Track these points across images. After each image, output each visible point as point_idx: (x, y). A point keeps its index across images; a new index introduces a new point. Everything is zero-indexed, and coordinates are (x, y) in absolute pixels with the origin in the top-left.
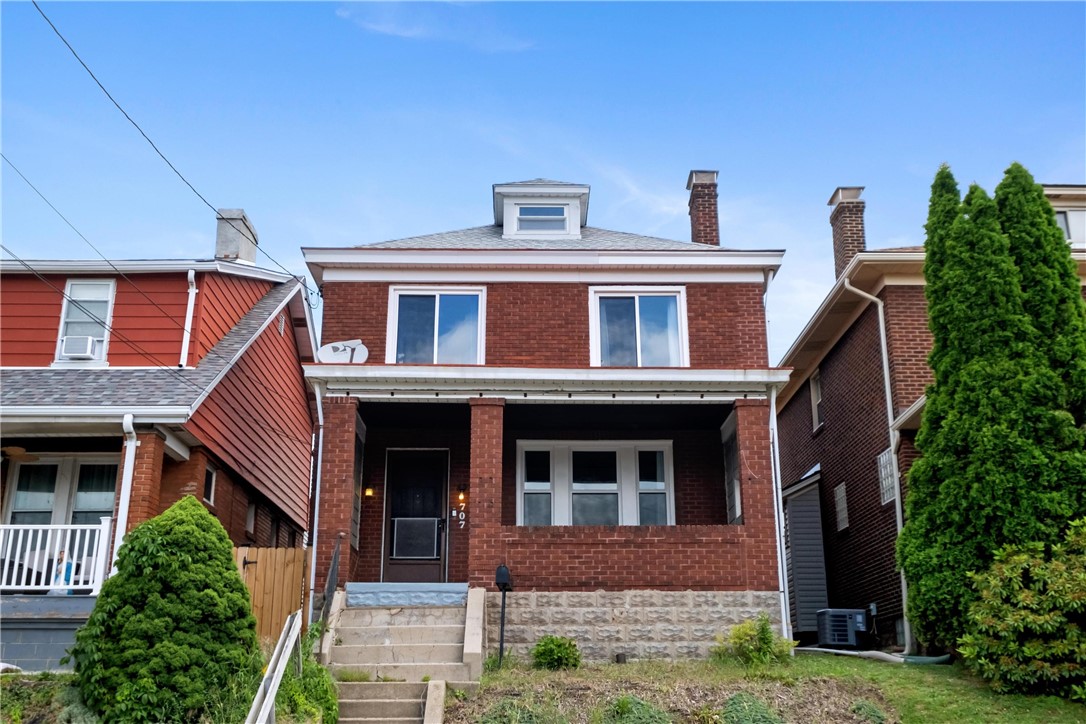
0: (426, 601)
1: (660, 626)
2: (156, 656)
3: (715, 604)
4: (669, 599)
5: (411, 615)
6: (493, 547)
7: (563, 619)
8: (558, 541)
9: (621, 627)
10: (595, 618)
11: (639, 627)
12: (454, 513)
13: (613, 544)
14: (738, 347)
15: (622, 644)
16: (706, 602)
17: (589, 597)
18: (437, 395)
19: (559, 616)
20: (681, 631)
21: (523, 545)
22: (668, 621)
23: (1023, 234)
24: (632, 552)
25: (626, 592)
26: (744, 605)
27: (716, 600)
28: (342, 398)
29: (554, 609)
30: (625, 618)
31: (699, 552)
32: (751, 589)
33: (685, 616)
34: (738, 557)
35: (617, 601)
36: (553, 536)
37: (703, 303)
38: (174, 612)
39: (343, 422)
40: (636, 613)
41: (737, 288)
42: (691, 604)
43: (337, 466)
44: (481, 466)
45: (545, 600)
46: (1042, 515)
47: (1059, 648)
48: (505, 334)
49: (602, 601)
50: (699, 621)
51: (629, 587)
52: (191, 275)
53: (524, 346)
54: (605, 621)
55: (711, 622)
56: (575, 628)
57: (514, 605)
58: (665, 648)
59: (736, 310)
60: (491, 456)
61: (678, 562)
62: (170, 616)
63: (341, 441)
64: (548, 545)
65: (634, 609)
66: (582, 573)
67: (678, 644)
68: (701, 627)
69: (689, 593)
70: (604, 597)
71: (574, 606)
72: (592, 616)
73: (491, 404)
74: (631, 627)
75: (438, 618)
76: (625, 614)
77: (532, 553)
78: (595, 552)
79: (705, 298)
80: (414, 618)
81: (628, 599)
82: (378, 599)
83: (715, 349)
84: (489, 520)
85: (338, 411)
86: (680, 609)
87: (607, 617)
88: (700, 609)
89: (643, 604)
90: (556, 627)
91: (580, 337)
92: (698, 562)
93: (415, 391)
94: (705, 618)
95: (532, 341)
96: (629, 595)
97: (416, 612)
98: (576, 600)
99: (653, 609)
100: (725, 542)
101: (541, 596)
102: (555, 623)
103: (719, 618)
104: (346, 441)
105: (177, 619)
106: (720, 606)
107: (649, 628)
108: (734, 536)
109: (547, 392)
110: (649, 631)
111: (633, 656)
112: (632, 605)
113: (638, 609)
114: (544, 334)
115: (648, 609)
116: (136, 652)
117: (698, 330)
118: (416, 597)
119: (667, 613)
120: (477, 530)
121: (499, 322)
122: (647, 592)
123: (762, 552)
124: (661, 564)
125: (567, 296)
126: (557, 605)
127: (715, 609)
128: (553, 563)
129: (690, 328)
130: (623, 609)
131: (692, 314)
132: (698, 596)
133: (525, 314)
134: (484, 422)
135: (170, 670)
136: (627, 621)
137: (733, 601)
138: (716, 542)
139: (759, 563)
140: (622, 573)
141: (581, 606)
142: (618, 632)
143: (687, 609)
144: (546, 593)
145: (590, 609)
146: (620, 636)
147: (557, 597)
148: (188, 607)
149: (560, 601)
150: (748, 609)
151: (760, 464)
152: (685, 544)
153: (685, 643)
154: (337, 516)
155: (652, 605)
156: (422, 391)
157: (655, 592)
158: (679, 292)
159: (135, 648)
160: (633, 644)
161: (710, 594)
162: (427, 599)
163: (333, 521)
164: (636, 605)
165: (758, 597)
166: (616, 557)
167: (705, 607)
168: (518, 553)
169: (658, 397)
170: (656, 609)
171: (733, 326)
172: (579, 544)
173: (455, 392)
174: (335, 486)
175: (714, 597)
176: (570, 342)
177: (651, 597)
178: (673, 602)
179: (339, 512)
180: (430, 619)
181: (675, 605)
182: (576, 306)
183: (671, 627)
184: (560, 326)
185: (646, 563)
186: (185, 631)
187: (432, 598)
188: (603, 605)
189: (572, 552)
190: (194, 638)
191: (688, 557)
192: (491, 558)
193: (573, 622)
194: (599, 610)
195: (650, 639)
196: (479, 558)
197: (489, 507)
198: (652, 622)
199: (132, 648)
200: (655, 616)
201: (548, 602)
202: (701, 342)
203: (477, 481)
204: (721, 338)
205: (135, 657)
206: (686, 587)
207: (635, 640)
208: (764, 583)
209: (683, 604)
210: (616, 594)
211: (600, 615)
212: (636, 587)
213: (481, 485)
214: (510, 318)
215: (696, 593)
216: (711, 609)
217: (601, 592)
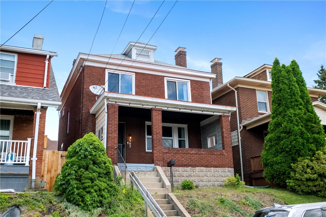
0: (142, 170)
1: (205, 178)
2: (95, 186)
3: (219, 172)
4: (207, 170)
5: (141, 174)
6: (160, 153)
7: (181, 175)
8: (178, 152)
9: (195, 178)
10: (189, 175)
11: (200, 178)
12: (128, 143)
13: (193, 154)
14: (204, 99)
15: (196, 183)
16: (216, 171)
17: (187, 169)
18: (143, 106)
19: (179, 175)
20: (211, 179)
21: (169, 153)
22: (207, 176)
23: (299, 78)
24: (197, 156)
25: (196, 168)
26: (225, 172)
27: (219, 171)
28: (113, 104)
29: (178, 172)
30: (197, 175)
31: (214, 157)
32: (227, 168)
33: (211, 175)
34: (223, 159)
35: (194, 170)
36: (177, 151)
37: (194, 86)
38: (99, 171)
39: (115, 112)
40: (199, 174)
41: (203, 83)
42: (213, 172)
43: (113, 126)
44: (156, 129)
45: (175, 170)
46: (310, 150)
47: (316, 183)
48: (141, 88)
49: (190, 170)
50: (215, 176)
51: (197, 166)
52: (48, 57)
53: (147, 93)
54: (191, 176)
55: (218, 177)
56: (184, 178)
57: (167, 171)
58: (207, 184)
59: (203, 89)
60: (159, 126)
61: (209, 160)
62: (97, 172)
63: (114, 118)
64: (176, 154)
65: (199, 173)
66: (185, 162)
67: (210, 183)
68: (215, 178)
69: (212, 168)
70: (191, 169)
71: (183, 172)
72: (188, 175)
73: (159, 110)
74: (198, 178)
75: (149, 175)
76: (196, 174)
77: (171, 156)
78: (188, 156)
79: (195, 85)
80: (142, 175)
81: (197, 170)
83: (198, 99)
84: (159, 145)
85: (113, 108)
87: (192, 175)
88: (215, 173)
89: (201, 171)
90: (179, 178)
91: (162, 92)
92: (214, 160)
93: (136, 104)
94: (216, 175)
95: (149, 92)
96: (197, 169)
97: (143, 173)
98: (184, 170)
99: (203, 173)
100: (220, 154)
101: (174, 169)
102: (178, 176)
103: (220, 176)
104: (116, 118)
105: (99, 173)
106: (220, 172)
107: (203, 178)
108: (222, 153)
109: (174, 108)
110: (203, 179)
111: (199, 186)
112: (198, 172)
113: (200, 173)
114: (152, 90)
115: (202, 173)
116: (89, 184)
117: (194, 94)
118: (139, 168)
119: (207, 174)
120: (156, 148)
121: (139, 84)
122: (202, 168)
123: (229, 157)
124: (205, 160)
125: (158, 79)
126: (179, 171)
127: (219, 173)
128: (177, 159)
129: (191, 92)
130: (196, 173)
131: (192, 89)
132: (215, 169)
133: (147, 83)
134: (156, 115)
135: (100, 190)
136: (197, 176)
137: (223, 171)
138: (218, 154)
139: (228, 160)
140: (195, 162)
141: (185, 172)
142: (195, 179)
143: (212, 173)
144: (176, 168)
145: (187, 173)
146: (195, 180)
147: (179, 169)
148: (102, 170)
149: (179, 170)
150: (226, 173)
151: (228, 133)
152: (211, 155)
153: (212, 183)
154: (114, 142)
155: (203, 172)
156: (138, 104)
157: (204, 168)
158: (188, 82)
159: (88, 183)
160: (199, 183)
161: (217, 169)
162: (142, 169)
163: (113, 143)
164: (199, 172)
165: (229, 170)
166: (193, 158)
167: (216, 173)
168: (168, 155)
169: (202, 112)
170: (204, 173)
171: (202, 93)
172: (184, 154)
173: (148, 105)
174: (113, 132)
175: (218, 170)
176: (160, 93)
177: (203, 169)
178: (208, 171)
179: (114, 141)
180: (147, 175)
181: (209, 172)
182: (161, 83)
183: (208, 178)
184: (157, 88)
185: (201, 160)
186: (102, 177)
187: (144, 169)
188: (191, 172)
189: (182, 156)
191: (212, 158)
192: (160, 157)
193: (183, 176)
194: (190, 173)
195: (203, 181)
196: (157, 157)
197: (159, 141)
198: (203, 177)
199: (87, 183)
200: (204, 175)
201: (176, 171)
202: (194, 97)
203: (155, 133)
204: (199, 96)
205: (89, 186)
206: (211, 167)
207: (199, 182)
208: (230, 166)
209: (211, 172)
210: (194, 168)
211: (190, 174)
212: (199, 166)
213: (156, 134)
214: (142, 84)
215: (214, 168)
216: (218, 173)
217: (190, 168)
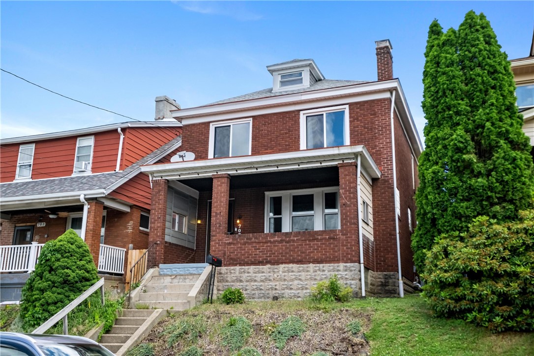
0: (191, 272)
1: (296, 282)
2: (43, 298)
3: (324, 271)
4: (301, 269)
5: (180, 279)
6: (220, 245)
7: (251, 279)
8: (250, 241)
9: (277, 283)
10: (265, 279)
11: (286, 283)
12: (236, 229)
13: (275, 242)
14: (375, 134)
15: (278, 292)
16: (319, 270)
17: (263, 269)
18: (198, 174)
19: (249, 278)
20: (306, 284)
21: (234, 244)
22: (300, 279)
24: (284, 246)
25: (280, 265)
26: (338, 271)
27: (324, 269)
28: (159, 180)
29: (247, 275)
30: (279, 279)
31: (316, 244)
32: (342, 262)
33: (309, 277)
34: (337, 246)
35: (276, 270)
36: (247, 239)
37: (357, 113)
39: (159, 191)
40: (285, 276)
41: (376, 102)
42: (312, 271)
43: (157, 211)
44: (216, 207)
45: (242, 270)
47: (459, 291)
48: (261, 140)
49: (269, 270)
50: (315, 279)
51: (282, 263)
52: (119, 130)
53: (269, 145)
54: (270, 280)
55: (321, 280)
56: (256, 283)
57: (229, 273)
58: (298, 293)
59: (374, 114)
60: (221, 202)
61: (306, 250)
62: (51, 281)
63: (158, 200)
64: (245, 244)
65: (284, 274)
66: (260, 257)
67: (305, 291)
68: (316, 282)
69: (311, 265)
70: (270, 268)
71: (256, 273)
72: (264, 278)
73: (222, 177)
74: (282, 283)
75: (191, 279)
76: (279, 277)
77: (238, 248)
78: (266, 246)
79: (358, 110)
81: (281, 269)
82: (172, 272)
83: (363, 136)
84: (219, 233)
85: (157, 186)
86: (306, 274)
87: (271, 278)
88: (316, 273)
89: (288, 271)
90: (248, 283)
91: (295, 138)
92: (316, 249)
93: (189, 174)
94: (318, 278)
95: (273, 143)
96: (282, 267)
97: (182, 277)
98: (257, 270)
99: (293, 274)
100: (330, 238)
101: (241, 269)
102: (247, 281)
103: (325, 278)
104: (161, 200)
105: (54, 282)
106: (326, 271)
107: (291, 283)
108: (335, 235)
109: (246, 168)
110: (291, 285)
111: (283, 297)
112: (283, 272)
113: (286, 274)
114: (279, 138)
115: (291, 274)
116: (36, 296)
117: (354, 127)
118: (187, 270)
119: (300, 276)
120: (214, 238)
121: (258, 135)
122: (291, 265)
123: (349, 243)
124: (298, 251)
125: (289, 117)
126: (248, 273)
127: (324, 273)
128: (246, 252)
129: (350, 126)
130: (278, 274)
131: (352, 119)
132: (315, 267)
133: (269, 129)
134: (218, 186)
136: (280, 280)
137: (333, 269)
138: (325, 239)
139: (347, 248)
140: (279, 256)
141: (259, 273)
142: (276, 285)
143: (310, 273)
144: (243, 267)
145: (263, 274)
146: (277, 287)
147: (248, 269)
148: (58, 277)
149: (249, 271)
150: (340, 273)
151: (350, 196)
152: (310, 241)
153: (308, 291)
154: (156, 234)
155: (293, 272)
156: (192, 173)
157: (295, 265)
158: (345, 108)
160: (283, 291)
161: (321, 265)
163: (155, 236)
164: (285, 272)
165: (346, 266)
166: (276, 248)
167: (319, 272)
168: (231, 248)
170: (294, 273)
171: (373, 123)
172: (259, 243)
173: (206, 172)
174: (156, 220)
175: (323, 267)
176: (291, 141)
177: (292, 268)
178: (303, 270)
179: (157, 232)
180: (187, 280)
181: (304, 271)
182: (293, 122)
183: (301, 283)
184: (286, 133)
185: (290, 251)
186: (57, 287)
187: (194, 270)
188: (269, 272)
189: (256, 247)
190: (59, 290)
191: (311, 247)
192: (219, 251)
193: (255, 281)
194: (267, 275)
195: (291, 289)
196: (215, 251)
197: (219, 226)
198: (292, 280)
200: (294, 277)
201: (244, 272)
202: (356, 133)
203: (215, 214)
204: (366, 130)
205: (36, 298)
206: (309, 262)
207: (284, 289)
208: (349, 259)
209: (308, 271)
210: (276, 266)
211: (267, 277)
212: (285, 263)
213: (216, 216)
214: (262, 132)
215: (314, 265)
216: (321, 273)
217: (269, 266)
